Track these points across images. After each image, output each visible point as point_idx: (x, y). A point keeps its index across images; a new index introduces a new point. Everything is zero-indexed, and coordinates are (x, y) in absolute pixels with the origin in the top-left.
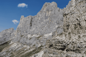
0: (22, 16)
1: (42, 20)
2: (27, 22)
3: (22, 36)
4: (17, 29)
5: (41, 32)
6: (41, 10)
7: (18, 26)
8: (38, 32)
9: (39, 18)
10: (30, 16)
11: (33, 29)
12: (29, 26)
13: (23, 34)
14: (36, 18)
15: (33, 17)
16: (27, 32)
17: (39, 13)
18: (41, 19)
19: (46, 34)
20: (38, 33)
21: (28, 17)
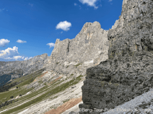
0: (58, 40)
1: (81, 45)
2: (64, 47)
3: (57, 63)
4: (51, 55)
5: (80, 59)
6: (81, 32)
7: (53, 51)
8: (76, 58)
9: (78, 42)
10: (67, 40)
11: (71, 55)
12: (66, 51)
13: (58, 61)
14: (74, 42)
15: (71, 40)
16: (63, 59)
17: (78, 36)
18: (80, 42)
19: (86, 61)
20: (76, 60)
21: (64, 40)
